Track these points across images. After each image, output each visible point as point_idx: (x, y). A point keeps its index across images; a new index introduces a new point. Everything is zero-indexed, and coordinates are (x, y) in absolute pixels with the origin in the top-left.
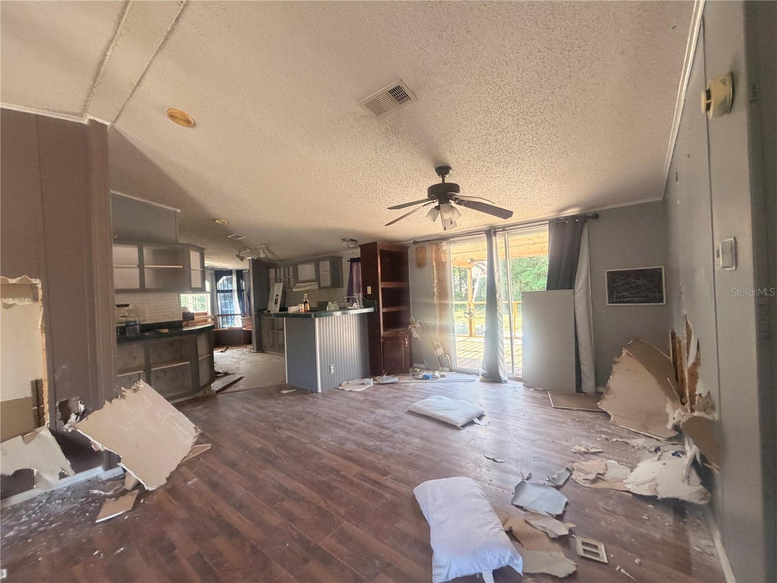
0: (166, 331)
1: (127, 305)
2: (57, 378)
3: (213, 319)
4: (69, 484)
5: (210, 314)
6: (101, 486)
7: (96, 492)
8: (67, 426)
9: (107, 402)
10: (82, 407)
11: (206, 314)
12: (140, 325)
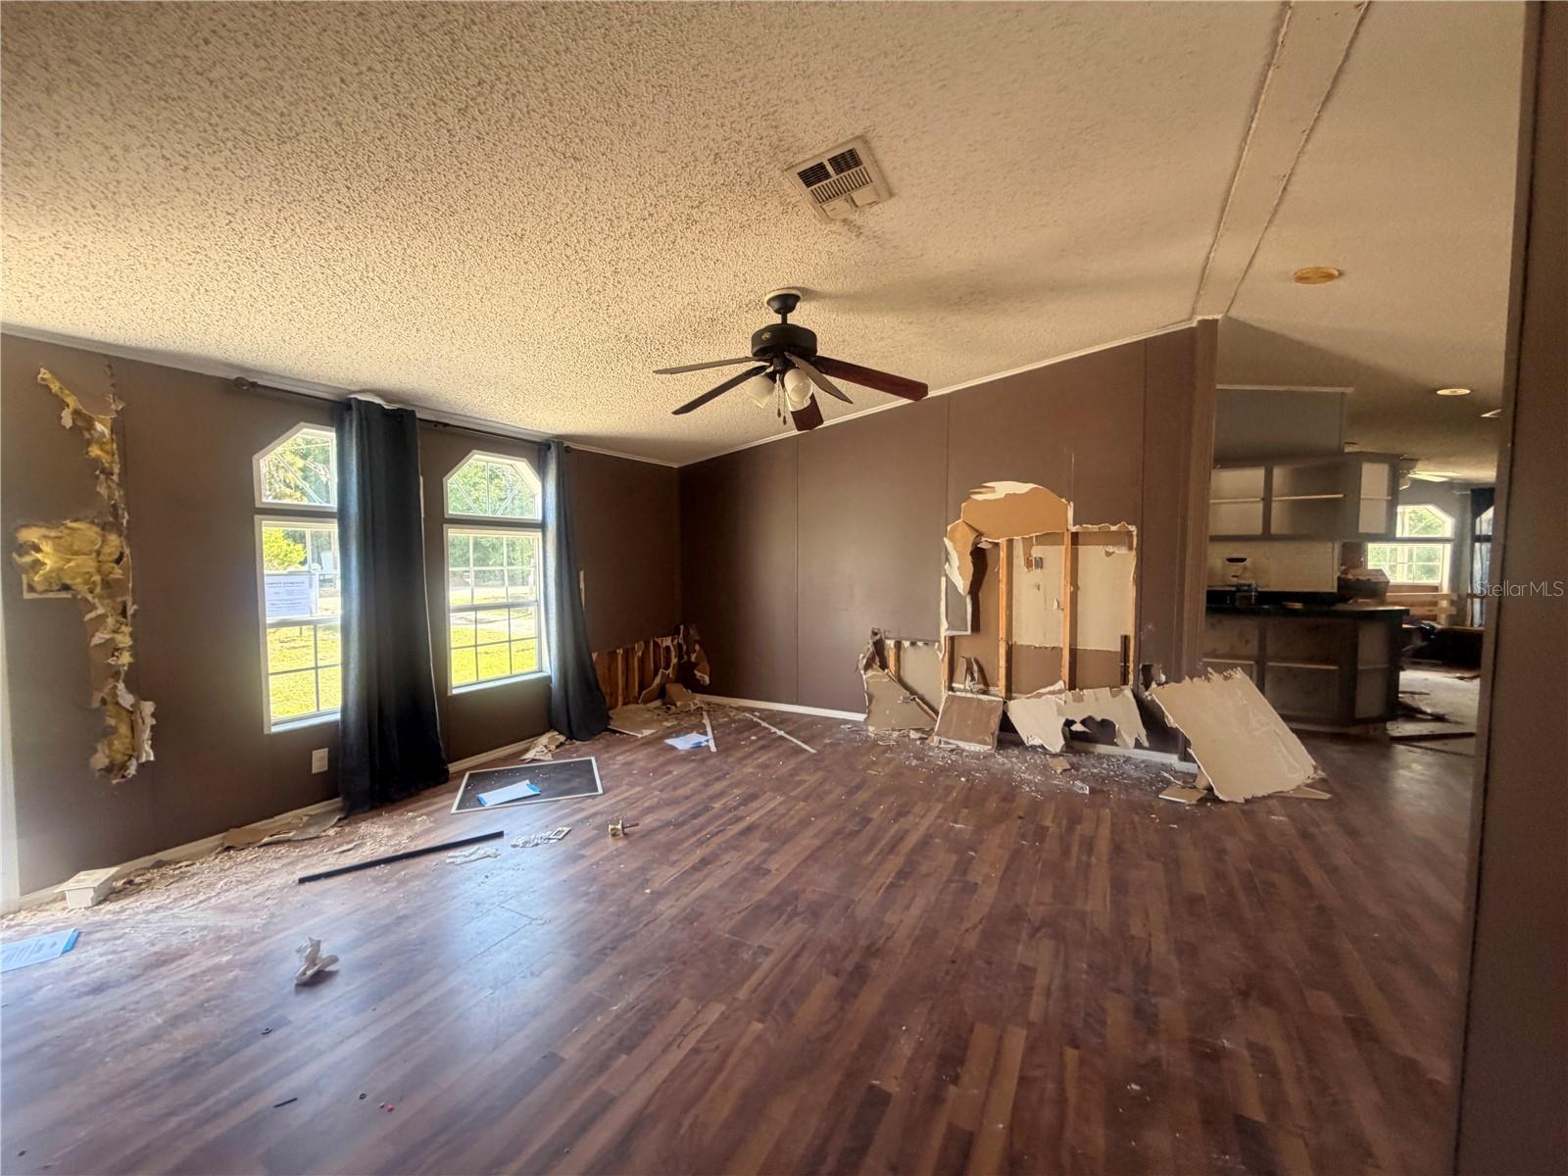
0: (1298, 606)
1: (1243, 560)
2: (1142, 638)
3: (1452, 603)
4: (1145, 758)
5: (1446, 589)
6: (1173, 773)
7: (1166, 775)
8: (1147, 693)
9: (1187, 678)
10: (1163, 678)
11: (1436, 589)
12: (1256, 591)
